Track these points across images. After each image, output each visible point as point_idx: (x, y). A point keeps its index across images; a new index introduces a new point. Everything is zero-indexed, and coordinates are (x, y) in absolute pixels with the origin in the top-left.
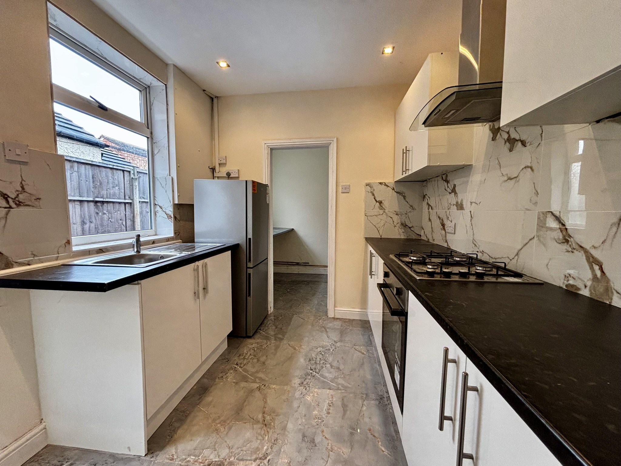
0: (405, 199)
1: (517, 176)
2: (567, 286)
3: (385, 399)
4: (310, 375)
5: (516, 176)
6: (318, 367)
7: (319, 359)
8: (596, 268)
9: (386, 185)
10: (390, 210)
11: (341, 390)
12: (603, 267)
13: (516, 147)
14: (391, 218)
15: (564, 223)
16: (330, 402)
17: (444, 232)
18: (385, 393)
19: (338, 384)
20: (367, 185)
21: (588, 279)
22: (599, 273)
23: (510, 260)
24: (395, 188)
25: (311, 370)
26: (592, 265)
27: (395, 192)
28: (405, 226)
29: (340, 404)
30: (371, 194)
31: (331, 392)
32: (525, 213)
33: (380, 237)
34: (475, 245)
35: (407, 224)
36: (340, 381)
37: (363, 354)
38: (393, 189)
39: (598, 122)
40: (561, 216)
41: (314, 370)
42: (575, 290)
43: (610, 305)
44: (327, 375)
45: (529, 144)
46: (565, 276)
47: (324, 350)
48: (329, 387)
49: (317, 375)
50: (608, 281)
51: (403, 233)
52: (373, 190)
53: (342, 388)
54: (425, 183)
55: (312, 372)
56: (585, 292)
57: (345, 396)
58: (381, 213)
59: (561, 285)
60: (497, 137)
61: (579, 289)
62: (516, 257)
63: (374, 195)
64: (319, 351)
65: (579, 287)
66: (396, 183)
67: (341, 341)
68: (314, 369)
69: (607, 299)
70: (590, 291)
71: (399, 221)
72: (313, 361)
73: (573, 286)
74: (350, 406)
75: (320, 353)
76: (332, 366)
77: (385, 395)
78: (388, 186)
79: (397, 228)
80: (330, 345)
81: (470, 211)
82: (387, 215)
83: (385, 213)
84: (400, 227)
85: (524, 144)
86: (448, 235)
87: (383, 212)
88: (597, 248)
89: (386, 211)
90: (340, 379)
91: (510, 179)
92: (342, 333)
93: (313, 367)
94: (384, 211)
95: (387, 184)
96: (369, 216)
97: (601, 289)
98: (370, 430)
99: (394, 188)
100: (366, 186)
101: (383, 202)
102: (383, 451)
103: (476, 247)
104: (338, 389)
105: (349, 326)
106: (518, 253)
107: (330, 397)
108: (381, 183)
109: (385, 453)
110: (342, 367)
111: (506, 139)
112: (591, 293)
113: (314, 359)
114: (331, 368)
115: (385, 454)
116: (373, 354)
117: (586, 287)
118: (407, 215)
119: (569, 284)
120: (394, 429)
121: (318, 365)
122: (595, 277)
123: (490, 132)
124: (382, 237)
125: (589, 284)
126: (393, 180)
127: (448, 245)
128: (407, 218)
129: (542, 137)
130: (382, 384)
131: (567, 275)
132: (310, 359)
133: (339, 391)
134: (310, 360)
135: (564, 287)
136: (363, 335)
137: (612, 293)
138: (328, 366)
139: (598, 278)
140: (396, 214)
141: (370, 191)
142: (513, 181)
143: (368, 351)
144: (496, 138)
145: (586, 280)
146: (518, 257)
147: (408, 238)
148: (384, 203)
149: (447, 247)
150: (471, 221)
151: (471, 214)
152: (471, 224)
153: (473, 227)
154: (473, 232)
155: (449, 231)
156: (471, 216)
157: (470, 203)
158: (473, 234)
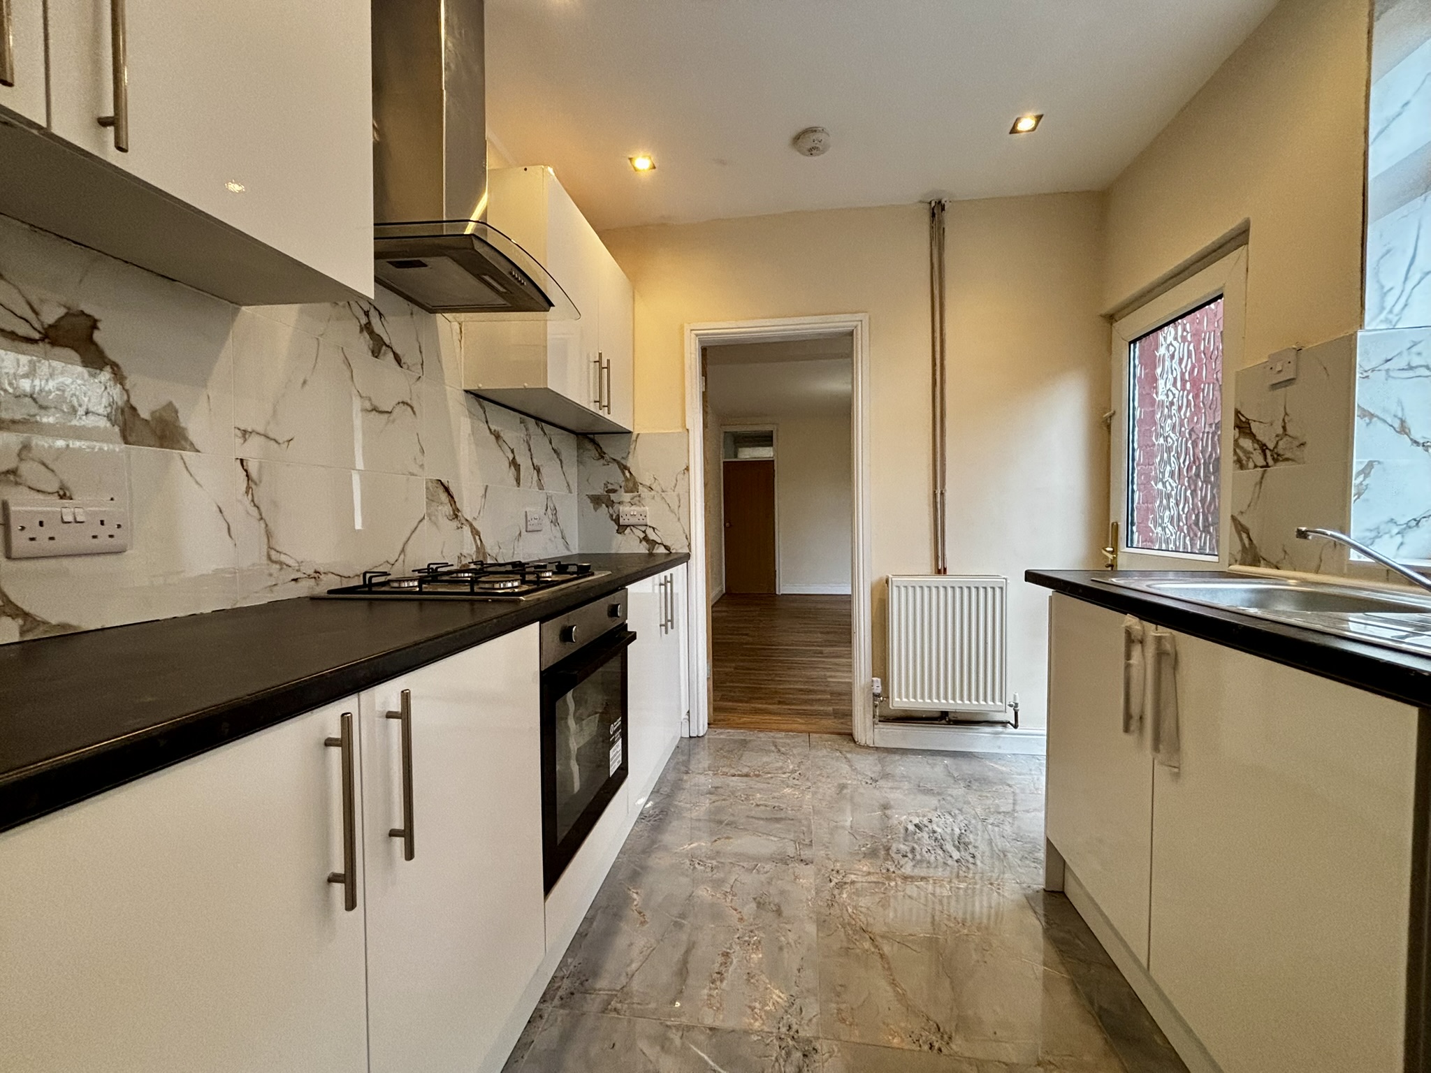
1: (390, 412)
5: (388, 410)
11: (679, 1027)
15: (452, 494)
16: (718, 983)
19: (683, 1051)
29: (693, 981)
31: (710, 1019)
40: (449, 485)
45: (406, 367)
48: (713, 1040)
53: (672, 1034)
62: (402, 556)
74: (665, 974)
81: (241, 461)
85: (398, 358)
91: (376, 409)
104: (686, 1029)
106: (405, 548)
107: (715, 1000)
111: (362, 325)
129: (423, 369)
133: (684, 1021)
149: (16, 639)
150: (247, 492)
151: (246, 471)
152: (253, 501)
153: (261, 514)
154: (267, 525)
155: (60, 545)
156: (247, 476)
157: (239, 433)
158: (269, 535)
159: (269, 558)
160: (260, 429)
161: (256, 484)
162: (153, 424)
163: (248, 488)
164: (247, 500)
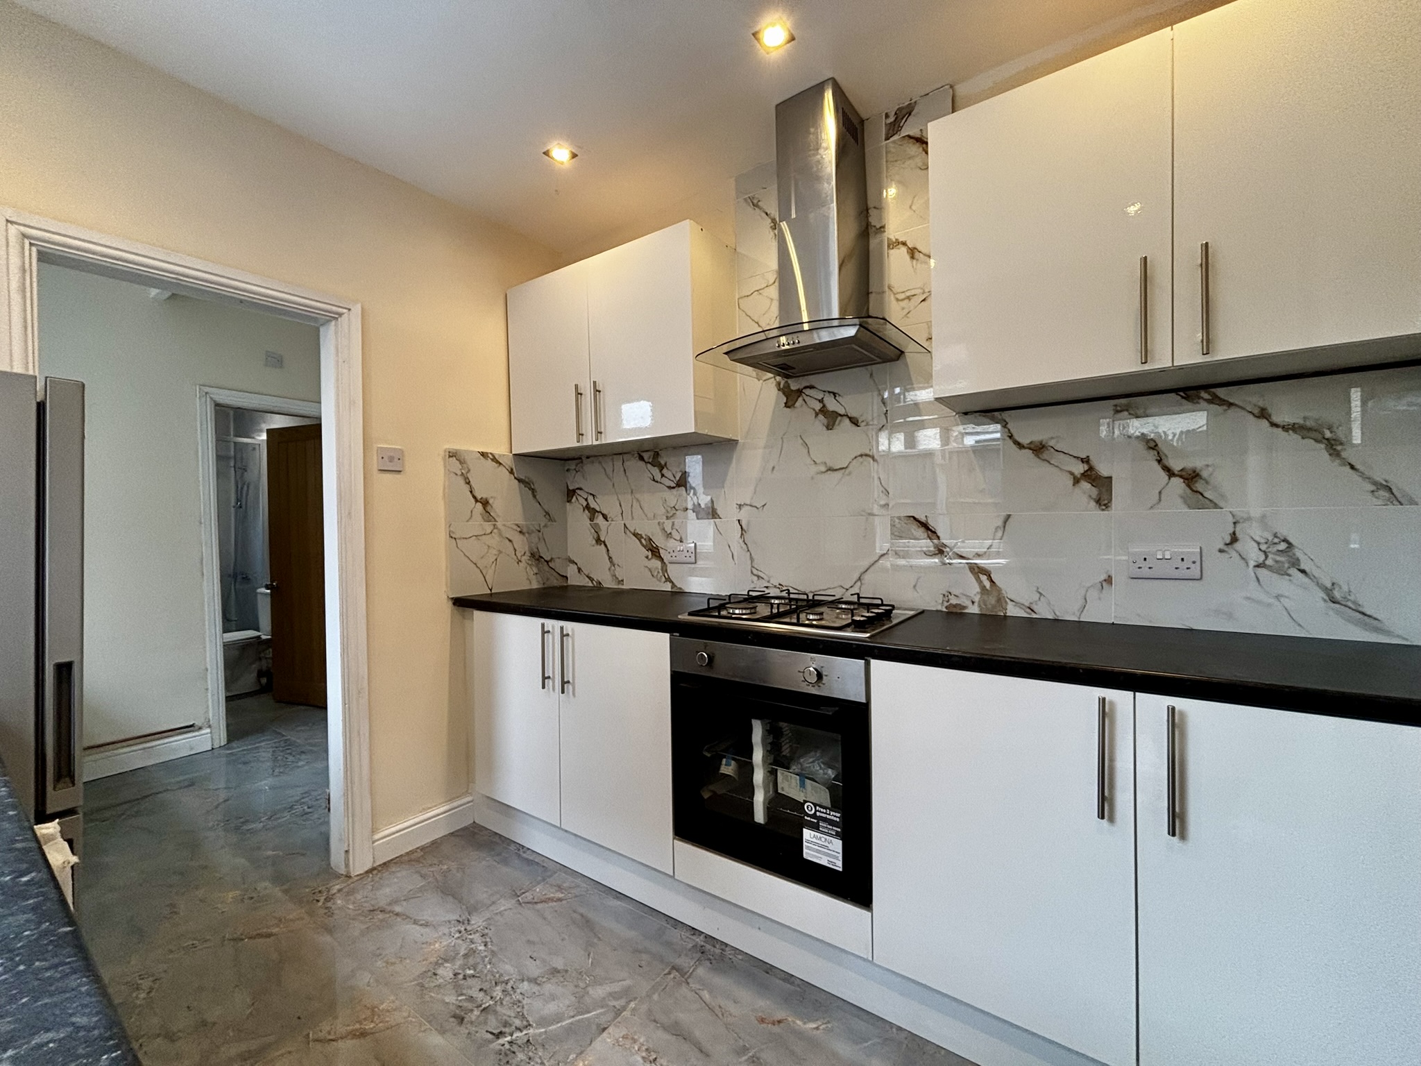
0: (534, 496)
1: (847, 467)
2: (946, 608)
3: (708, 947)
4: (515, 1048)
5: (845, 466)
6: (506, 1012)
7: (481, 994)
8: (984, 578)
9: (495, 460)
10: (508, 524)
11: (624, 1008)
12: (992, 576)
13: (839, 424)
14: (510, 541)
15: (933, 530)
16: (644, 1054)
17: (658, 564)
18: (694, 937)
19: (602, 1003)
20: (453, 455)
21: (975, 593)
22: (987, 584)
23: (845, 590)
24: (514, 469)
25: (500, 1035)
26: (978, 576)
27: (515, 478)
28: (538, 560)
29: (661, 1035)
30: (461, 481)
31: (614, 1032)
32: (867, 519)
33: (489, 592)
34: (759, 577)
35: (542, 555)
36: (598, 992)
37: (560, 900)
38: (511, 472)
39: (966, 414)
40: (929, 521)
41: (507, 1030)
42: (961, 609)
43: (1005, 617)
44: (551, 1008)
45: (864, 424)
46: (944, 595)
47: (459, 963)
48: (594, 1027)
49: (531, 1031)
50: (999, 590)
51: (534, 577)
52: (467, 470)
53: (622, 1002)
54: (572, 465)
55: (509, 1038)
56: (974, 609)
57: (650, 1011)
58: (489, 531)
59: (939, 608)
60: (798, 404)
61: (965, 607)
62: (859, 583)
63: (468, 483)
64: (452, 976)
65: (964, 605)
66: (515, 457)
67: (472, 910)
68: (505, 1026)
69: (1000, 610)
70: (980, 606)
71: (527, 548)
72: (472, 1011)
73: (955, 606)
74: (682, 1017)
75: (461, 977)
76: (536, 979)
77: (699, 940)
78: (500, 464)
79: (522, 565)
80: (460, 942)
81: (739, 521)
82: (500, 534)
83: (497, 528)
84: (530, 562)
85: (854, 421)
86: (670, 568)
87: (492, 527)
88: (982, 555)
89: (499, 524)
90: (590, 989)
91: (830, 469)
92: (448, 890)
93: (493, 1025)
94: (494, 525)
95: (497, 457)
96: (460, 539)
97: (992, 600)
98: (762, 1021)
99: (512, 469)
100: (450, 456)
101: (491, 502)
102: (817, 1028)
103: (761, 580)
104: (618, 1012)
105: (441, 862)
106: (861, 578)
107: (628, 1043)
108: (483, 454)
109: (821, 1028)
110: (559, 963)
111: (818, 411)
112: (981, 610)
113: (469, 1005)
114: (539, 984)
115: (823, 1029)
116: (578, 886)
117: (973, 603)
118: (540, 534)
119: (951, 604)
120: (780, 979)
121: (498, 1008)
122: (983, 588)
123: (781, 393)
124: (493, 592)
125: (977, 599)
126: (508, 450)
127: (673, 585)
128: (542, 540)
129: (886, 417)
130: (668, 926)
131: (946, 594)
132: (455, 1016)
133: (626, 1014)
134: (461, 1020)
135: (945, 610)
136: (505, 862)
137: (1006, 602)
138: (525, 986)
139: (987, 590)
140: (520, 532)
141: (459, 473)
142: (838, 475)
143: (559, 887)
144: (795, 403)
145: (972, 595)
146: (861, 584)
147: (546, 586)
148: (494, 506)
149: (670, 590)
150: (741, 537)
151: (741, 526)
152: (744, 541)
153: (748, 548)
154: (751, 554)
155: (678, 559)
156: (742, 528)
157: (738, 507)
158: (752, 559)
159: (752, 572)
160: (748, 503)
161: (745, 532)
162: (706, 509)
163: (742, 534)
164: (741, 541)
